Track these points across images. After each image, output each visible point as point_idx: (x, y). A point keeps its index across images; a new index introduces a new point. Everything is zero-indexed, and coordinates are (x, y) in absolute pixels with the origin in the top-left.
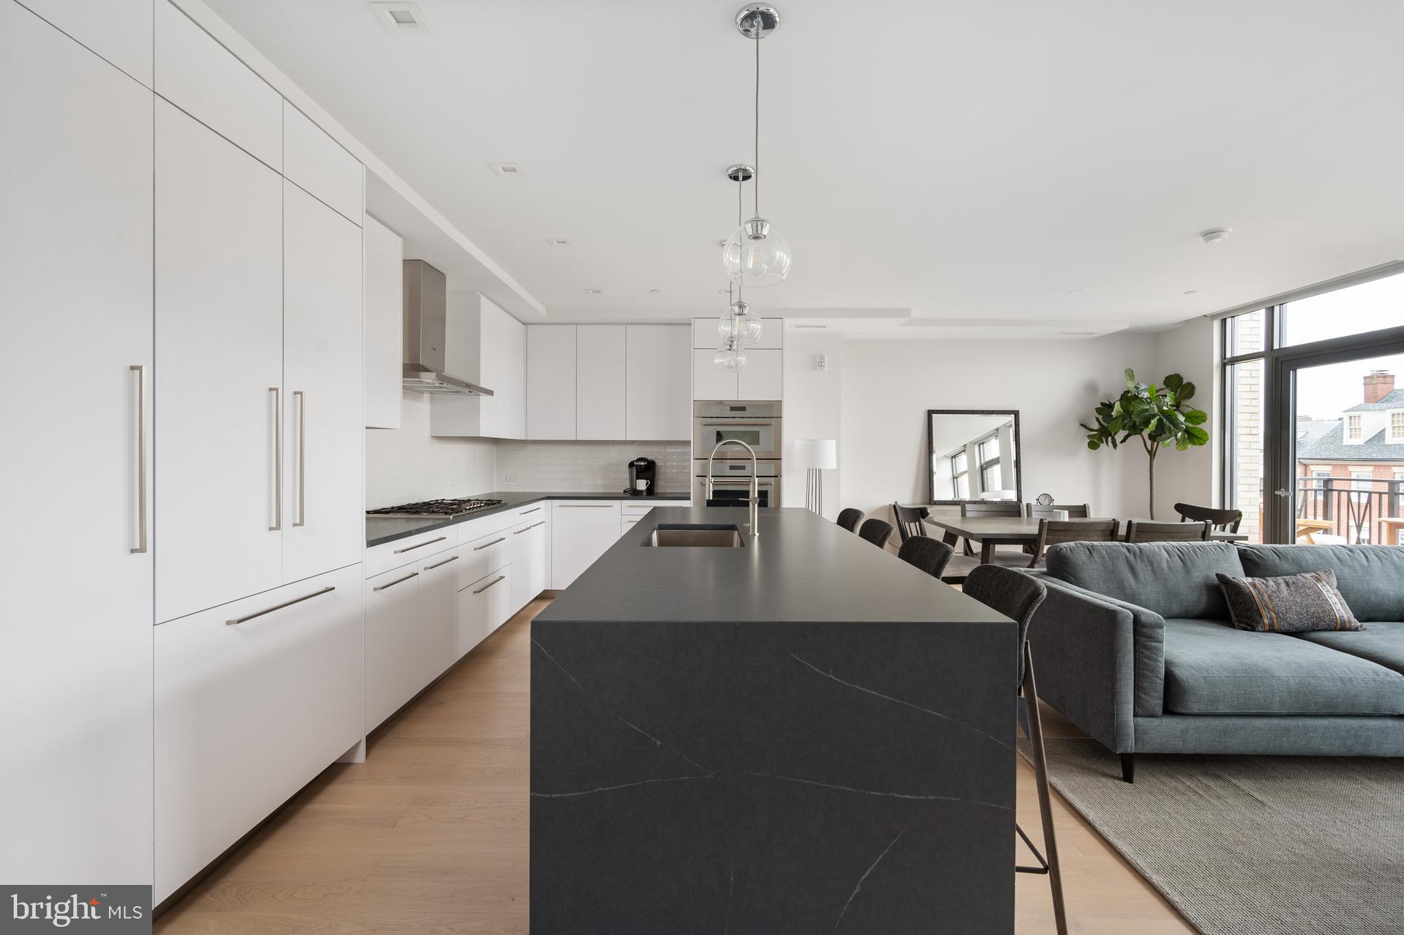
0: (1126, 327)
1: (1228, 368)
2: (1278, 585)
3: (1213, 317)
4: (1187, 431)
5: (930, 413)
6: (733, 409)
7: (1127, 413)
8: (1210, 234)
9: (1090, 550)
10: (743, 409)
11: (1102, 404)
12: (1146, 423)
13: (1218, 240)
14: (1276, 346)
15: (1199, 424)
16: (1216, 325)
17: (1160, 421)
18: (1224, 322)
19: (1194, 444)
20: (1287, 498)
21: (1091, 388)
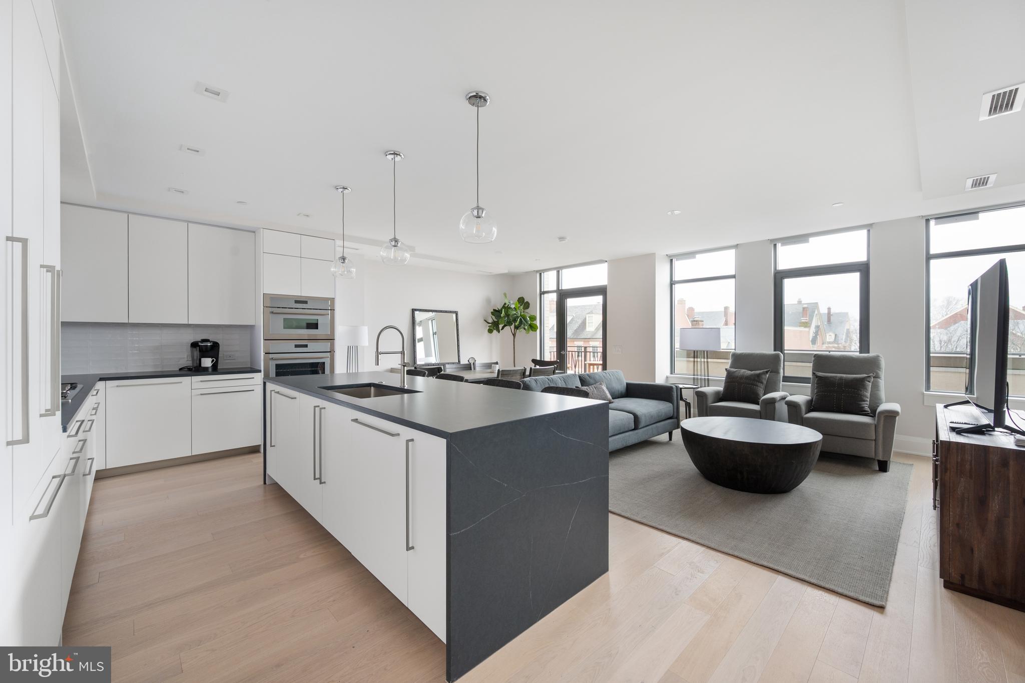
0: (506, 271)
1: (542, 296)
2: (593, 388)
3: (537, 271)
4: (530, 325)
5: (413, 311)
6: (297, 302)
7: (507, 315)
8: (562, 239)
9: (536, 381)
10: (306, 302)
11: (494, 310)
12: (515, 321)
13: (564, 242)
14: (560, 289)
15: (533, 321)
16: (538, 275)
17: (521, 319)
18: (541, 274)
19: (533, 331)
20: (564, 354)
21: (488, 301)
